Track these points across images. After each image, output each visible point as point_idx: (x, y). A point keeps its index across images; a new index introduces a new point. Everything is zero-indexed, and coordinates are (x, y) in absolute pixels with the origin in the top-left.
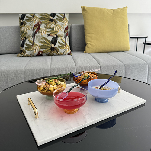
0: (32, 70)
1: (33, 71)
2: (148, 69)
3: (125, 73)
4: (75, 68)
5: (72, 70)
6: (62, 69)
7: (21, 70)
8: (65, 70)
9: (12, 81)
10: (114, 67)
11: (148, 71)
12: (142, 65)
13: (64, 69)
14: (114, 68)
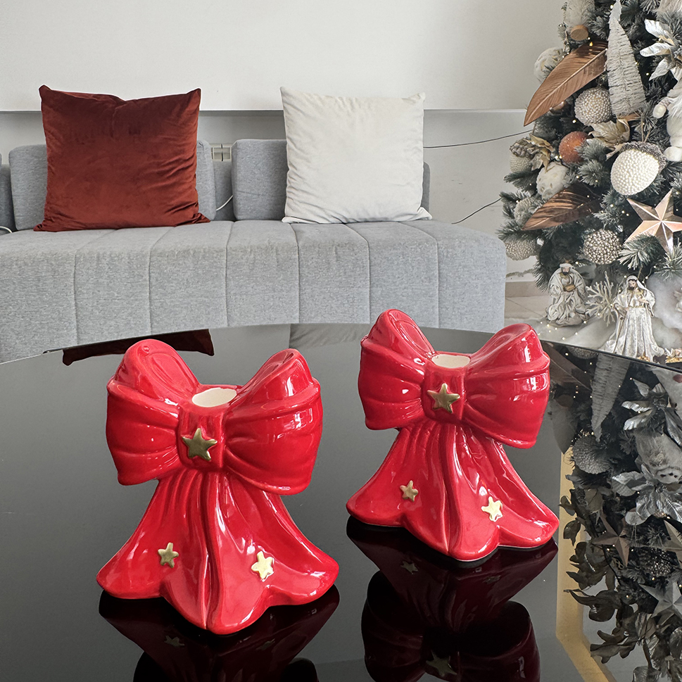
0: (99, 254)
1: (101, 256)
2: (437, 258)
3: (370, 266)
4: (222, 251)
5: (215, 255)
6: (184, 251)
7: (68, 255)
8: (194, 256)
9: (40, 284)
10: (336, 249)
11: (439, 262)
12: (419, 245)
13: (192, 252)
14: (336, 253)
